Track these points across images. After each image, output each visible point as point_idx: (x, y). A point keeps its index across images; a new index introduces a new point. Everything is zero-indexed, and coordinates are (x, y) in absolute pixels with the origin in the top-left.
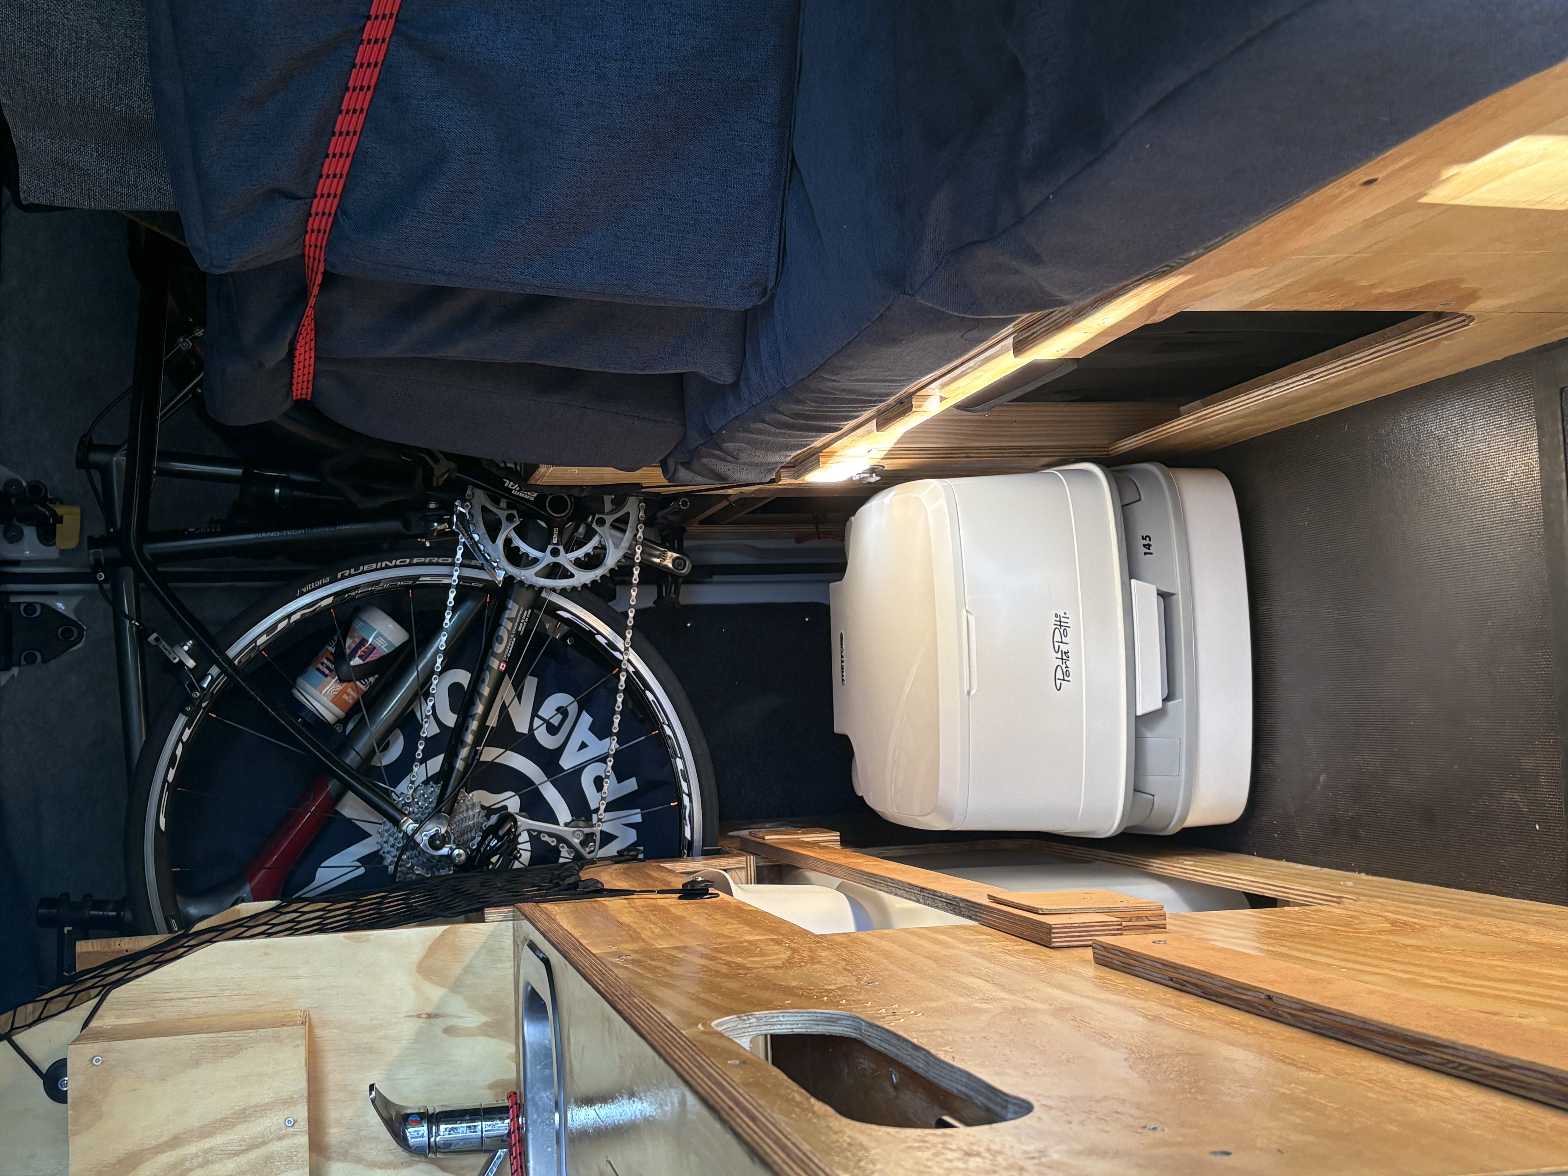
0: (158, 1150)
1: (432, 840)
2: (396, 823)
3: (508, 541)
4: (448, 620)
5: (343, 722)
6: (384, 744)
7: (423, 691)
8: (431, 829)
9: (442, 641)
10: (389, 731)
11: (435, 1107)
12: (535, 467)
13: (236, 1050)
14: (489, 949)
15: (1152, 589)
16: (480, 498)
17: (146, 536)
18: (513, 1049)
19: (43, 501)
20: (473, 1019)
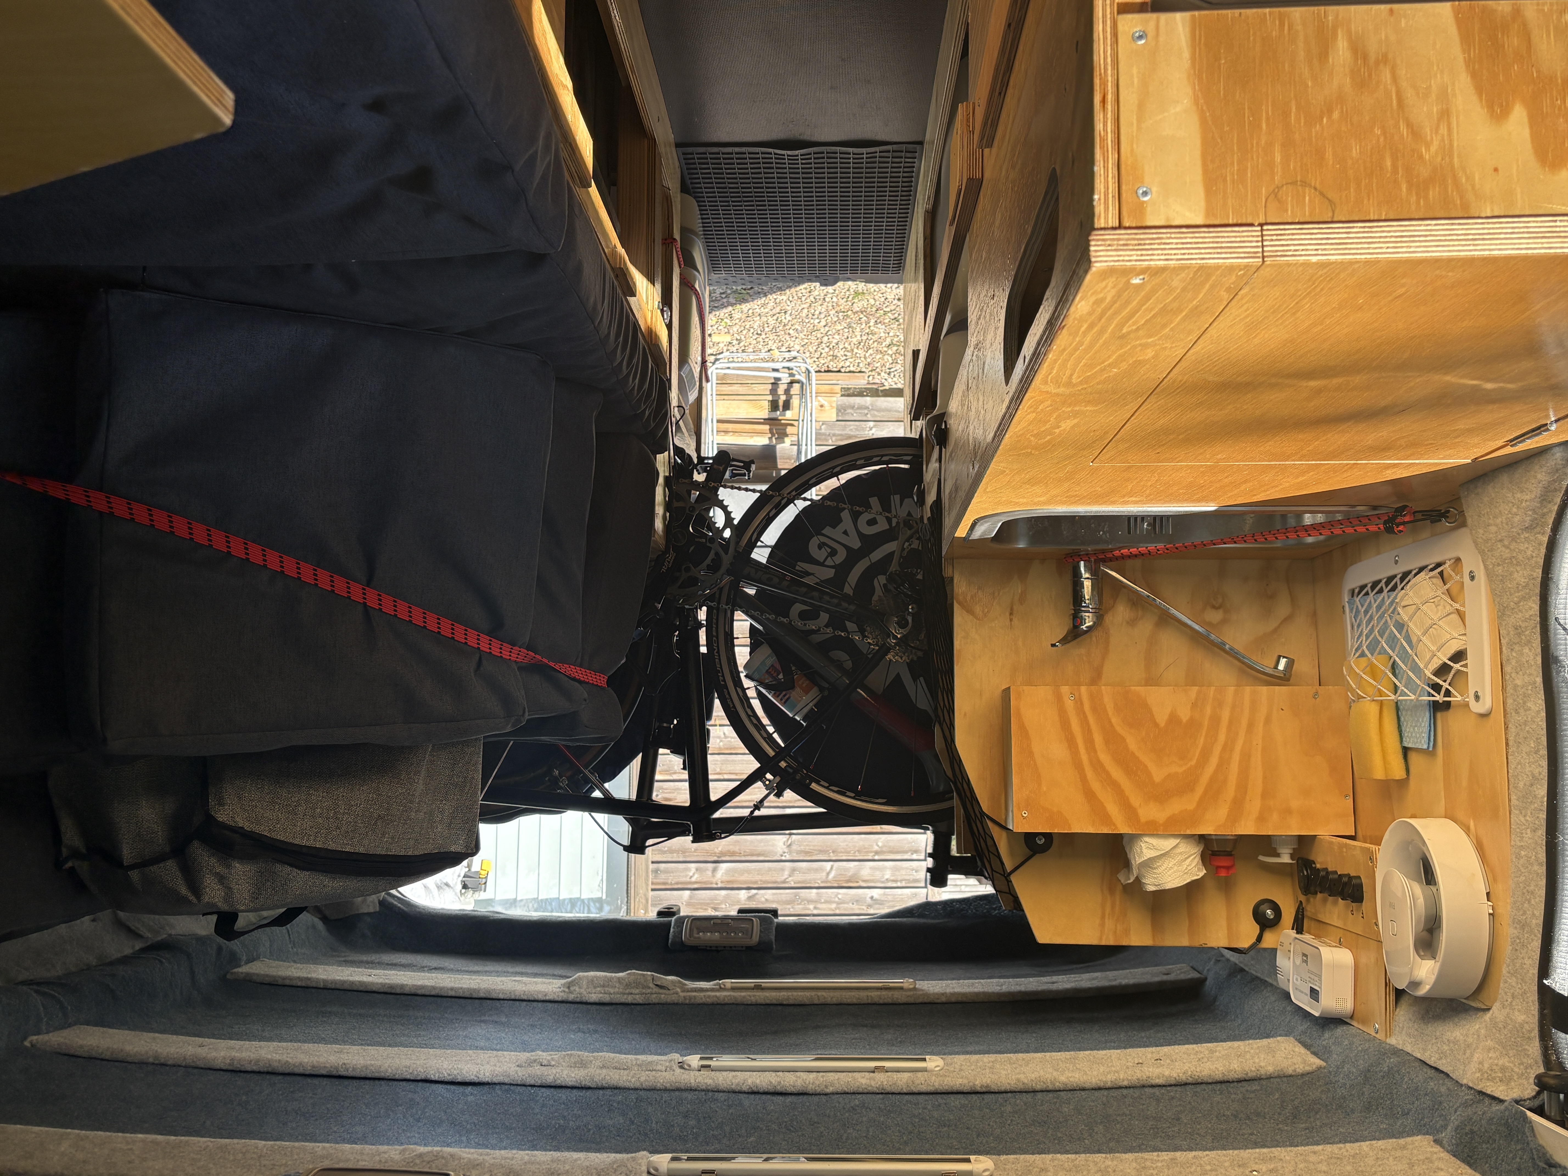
0: (1083, 779)
1: (902, 627)
5: (821, 689)
8: (894, 627)
13: (1023, 729)
20: (1016, 586)
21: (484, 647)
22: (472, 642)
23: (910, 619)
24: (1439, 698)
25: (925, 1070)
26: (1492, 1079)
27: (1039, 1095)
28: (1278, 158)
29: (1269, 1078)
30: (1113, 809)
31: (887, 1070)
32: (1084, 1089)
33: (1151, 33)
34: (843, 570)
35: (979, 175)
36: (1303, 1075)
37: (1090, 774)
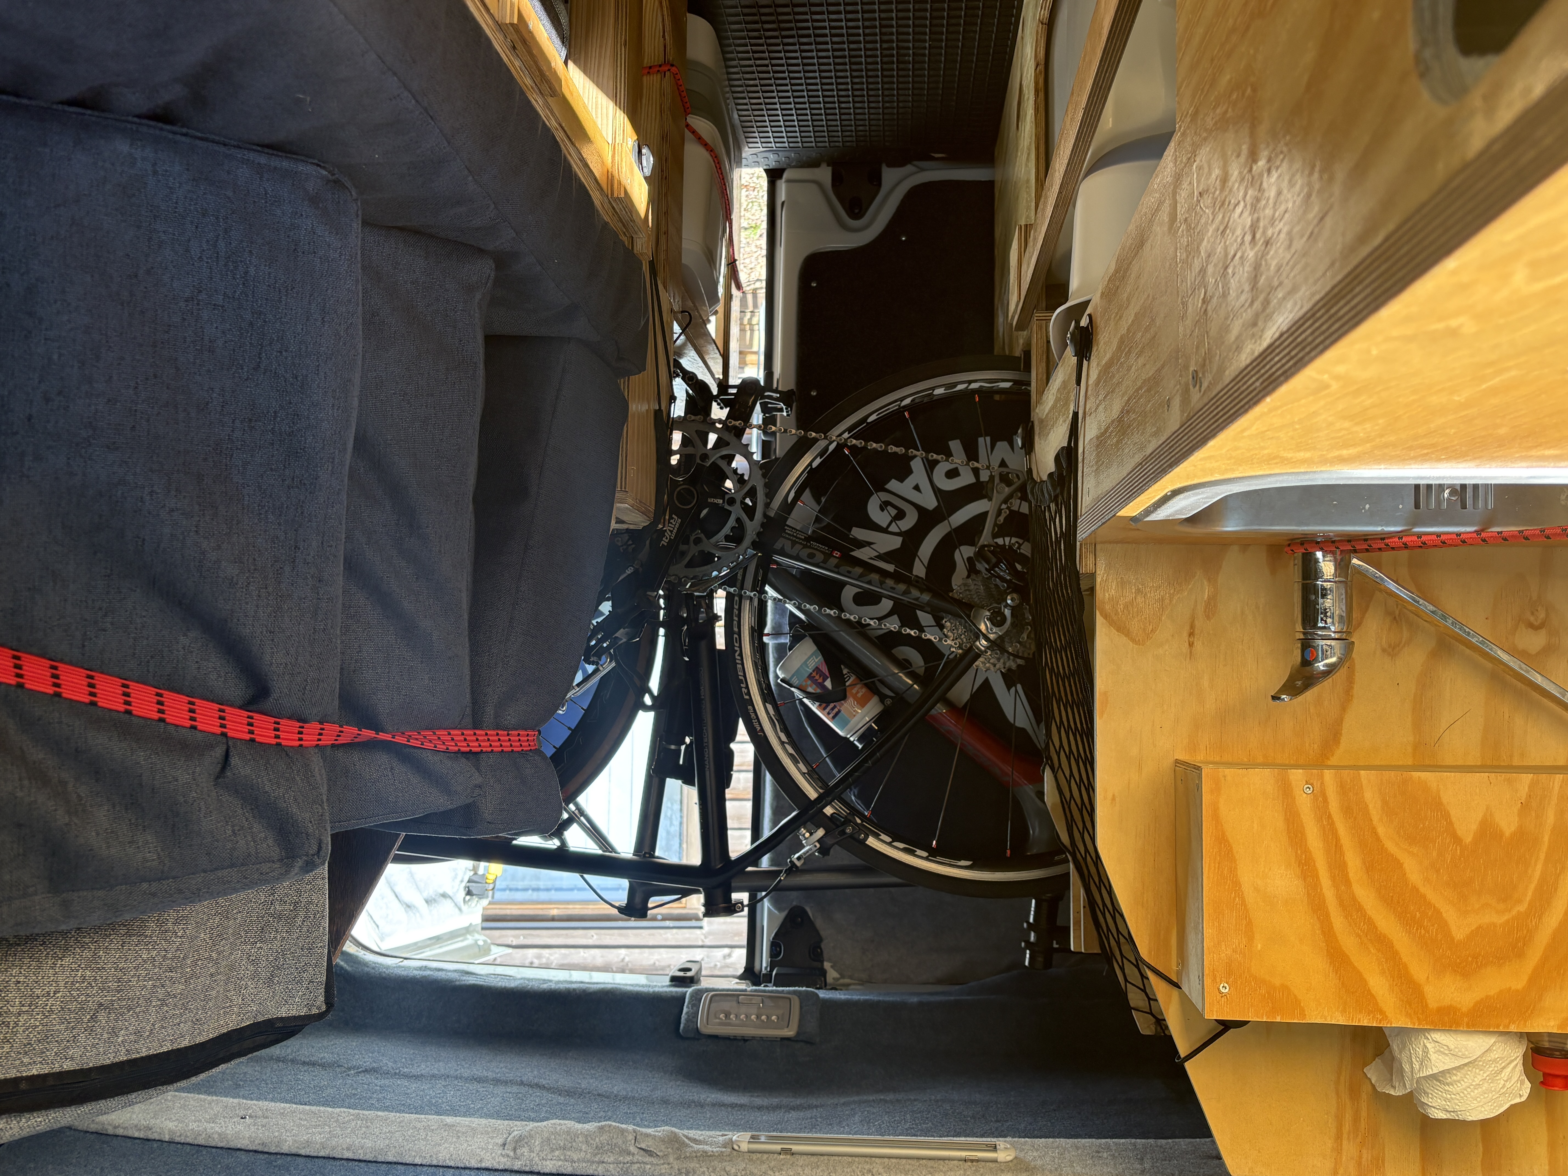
0: (1327, 928)
1: (996, 624)
2: (978, 655)
5: (882, 698)
6: (903, 665)
7: (856, 627)
8: (985, 624)
9: (807, 606)
10: (893, 659)
11: (1295, 631)
13: (1222, 839)
20: (1199, 588)
21: (238, 731)
23: (1007, 612)
30: (1380, 985)
34: (913, 538)
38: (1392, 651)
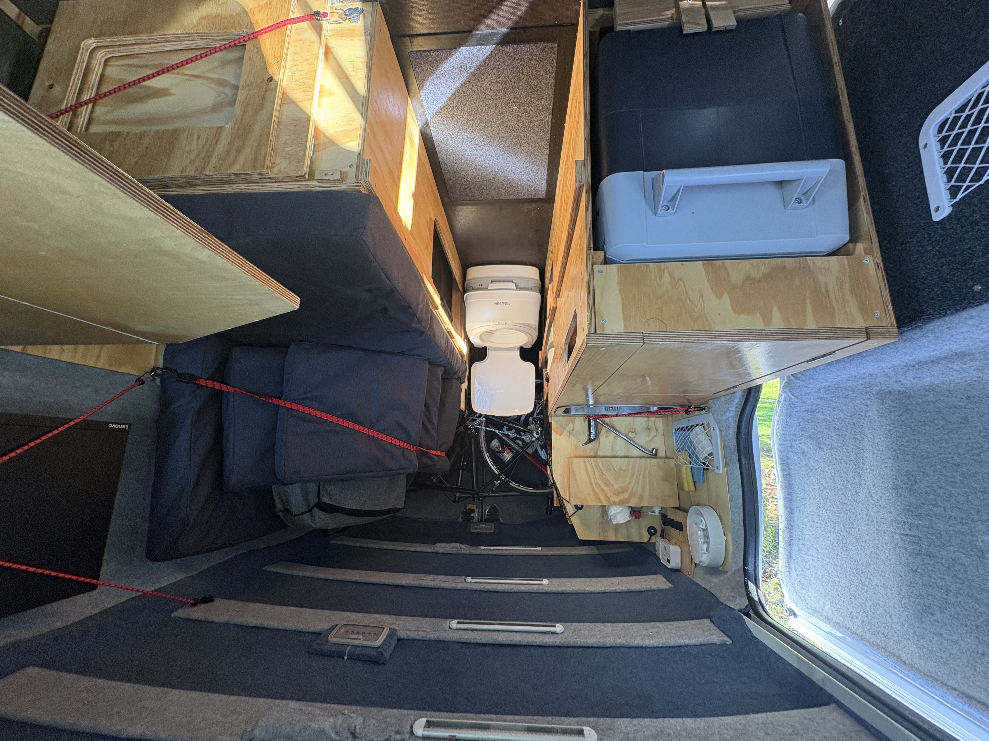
0: (593, 487)
1: (537, 435)
2: (533, 442)
3: (477, 417)
4: (493, 430)
5: (513, 452)
6: (517, 444)
7: (508, 436)
8: (535, 434)
9: (496, 431)
10: (515, 443)
11: (588, 433)
12: (461, 410)
13: (573, 471)
14: (557, 422)
15: (490, 284)
16: (467, 422)
17: (473, 490)
18: (577, 418)
19: (466, 512)
20: (571, 425)
21: (405, 447)
22: (402, 445)
24: (705, 467)
25: (542, 584)
26: (729, 600)
27: (580, 595)
28: (647, 310)
29: (655, 590)
30: (602, 498)
31: (530, 584)
32: (594, 593)
33: (605, 270)
35: (555, 306)
36: (666, 590)
37: (594, 486)
38: (607, 437)
